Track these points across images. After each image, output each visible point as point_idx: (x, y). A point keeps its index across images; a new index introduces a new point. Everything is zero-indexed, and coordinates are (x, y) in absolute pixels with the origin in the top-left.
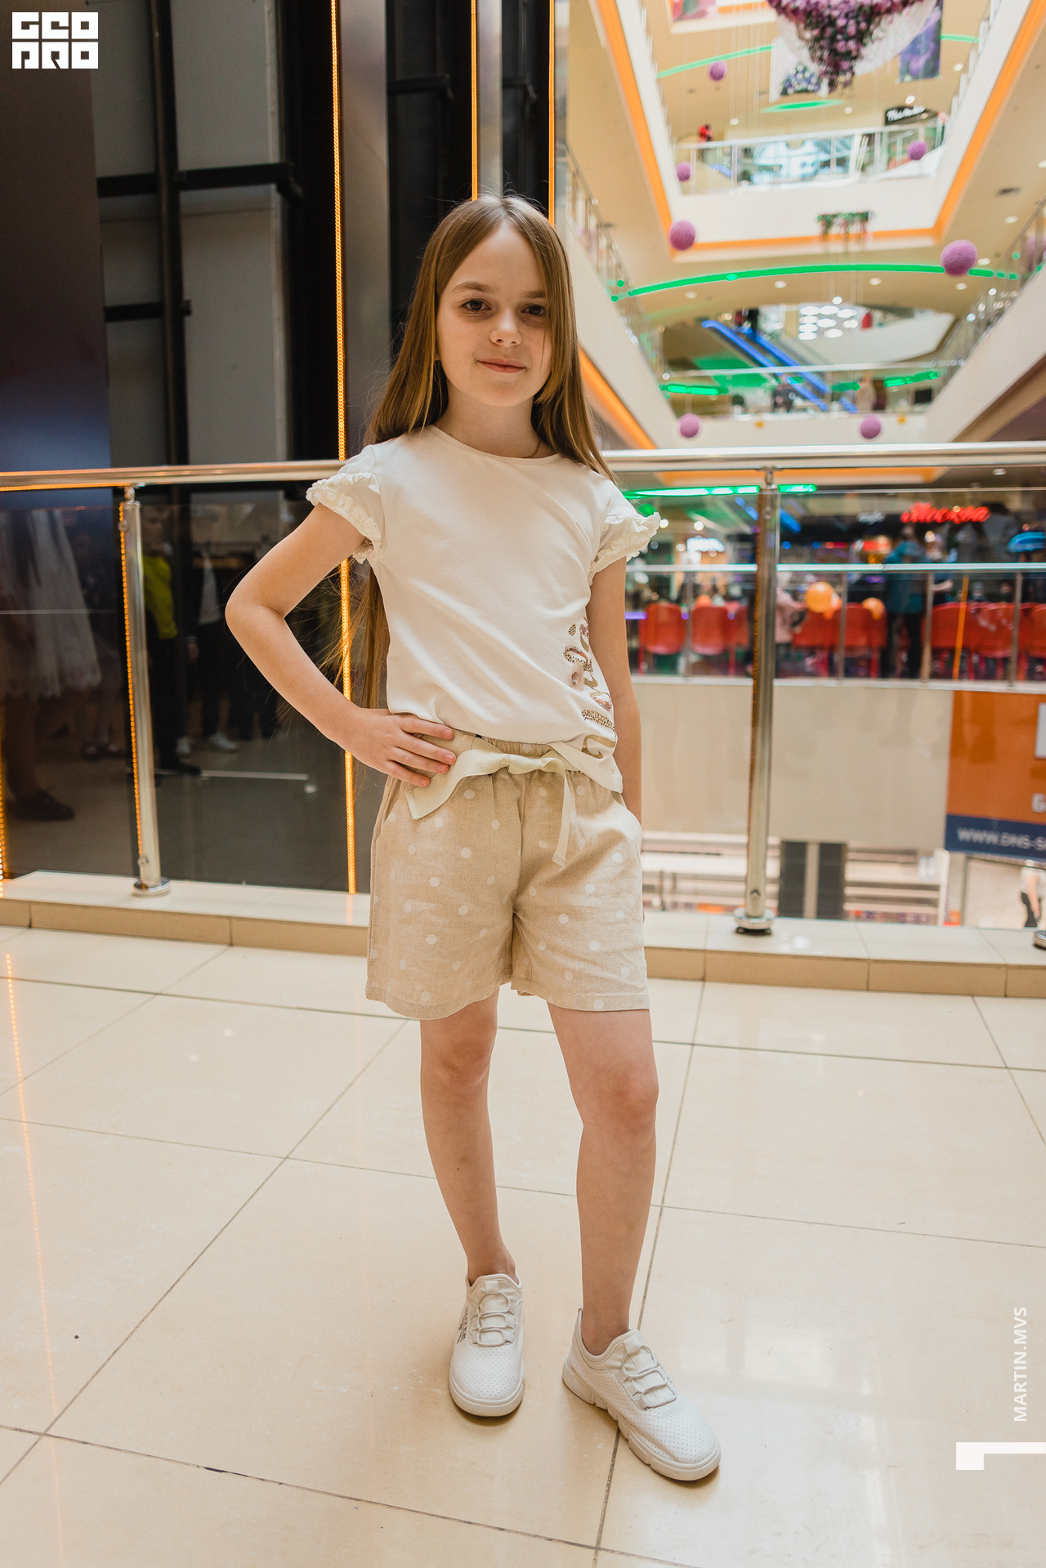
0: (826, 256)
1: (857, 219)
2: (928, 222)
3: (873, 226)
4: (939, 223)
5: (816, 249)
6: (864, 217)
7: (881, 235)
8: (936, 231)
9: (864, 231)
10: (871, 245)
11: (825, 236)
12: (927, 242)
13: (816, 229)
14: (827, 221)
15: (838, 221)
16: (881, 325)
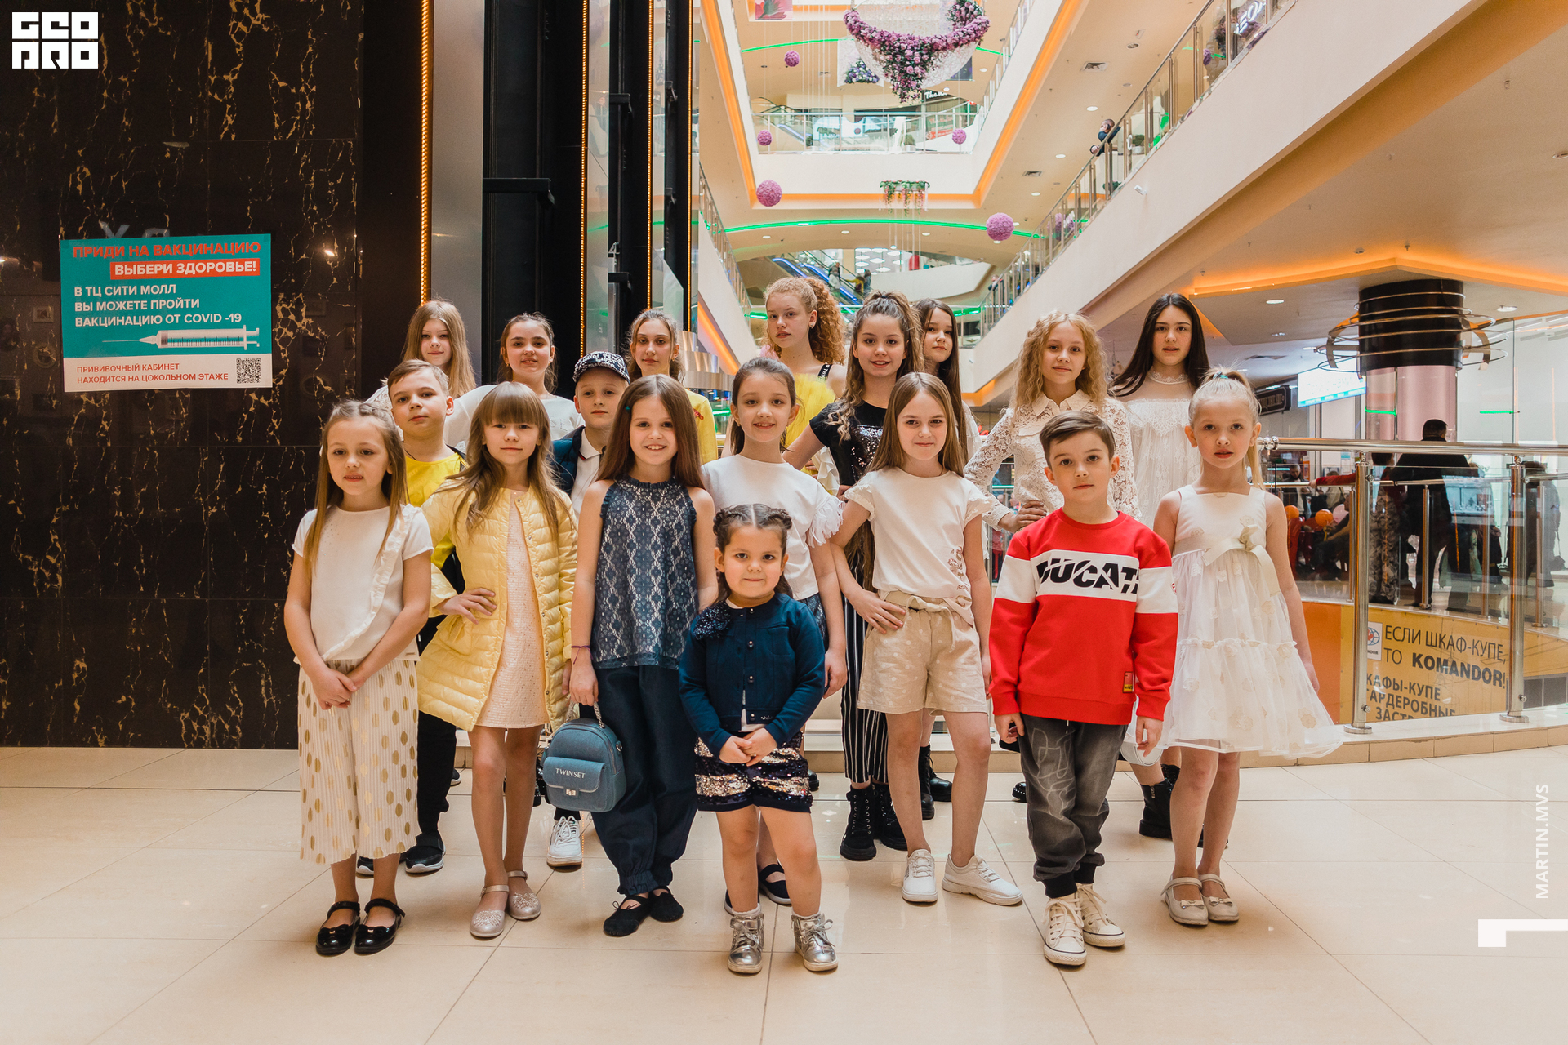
0: (891, 211)
1: (914, 187)
2: (970, 190)
3: (928, 192)
4: (978, 191)
5: (881, 205)
6: (922, 186)
7: (934, 197)
8: (976, 197)
9: (921, 197)
10: (927, 205)
11: (889, 196)
12: (969, 206)
13: (882, 191)
14: (890, 189)
15: (899, 188)
16: (926, 267)
